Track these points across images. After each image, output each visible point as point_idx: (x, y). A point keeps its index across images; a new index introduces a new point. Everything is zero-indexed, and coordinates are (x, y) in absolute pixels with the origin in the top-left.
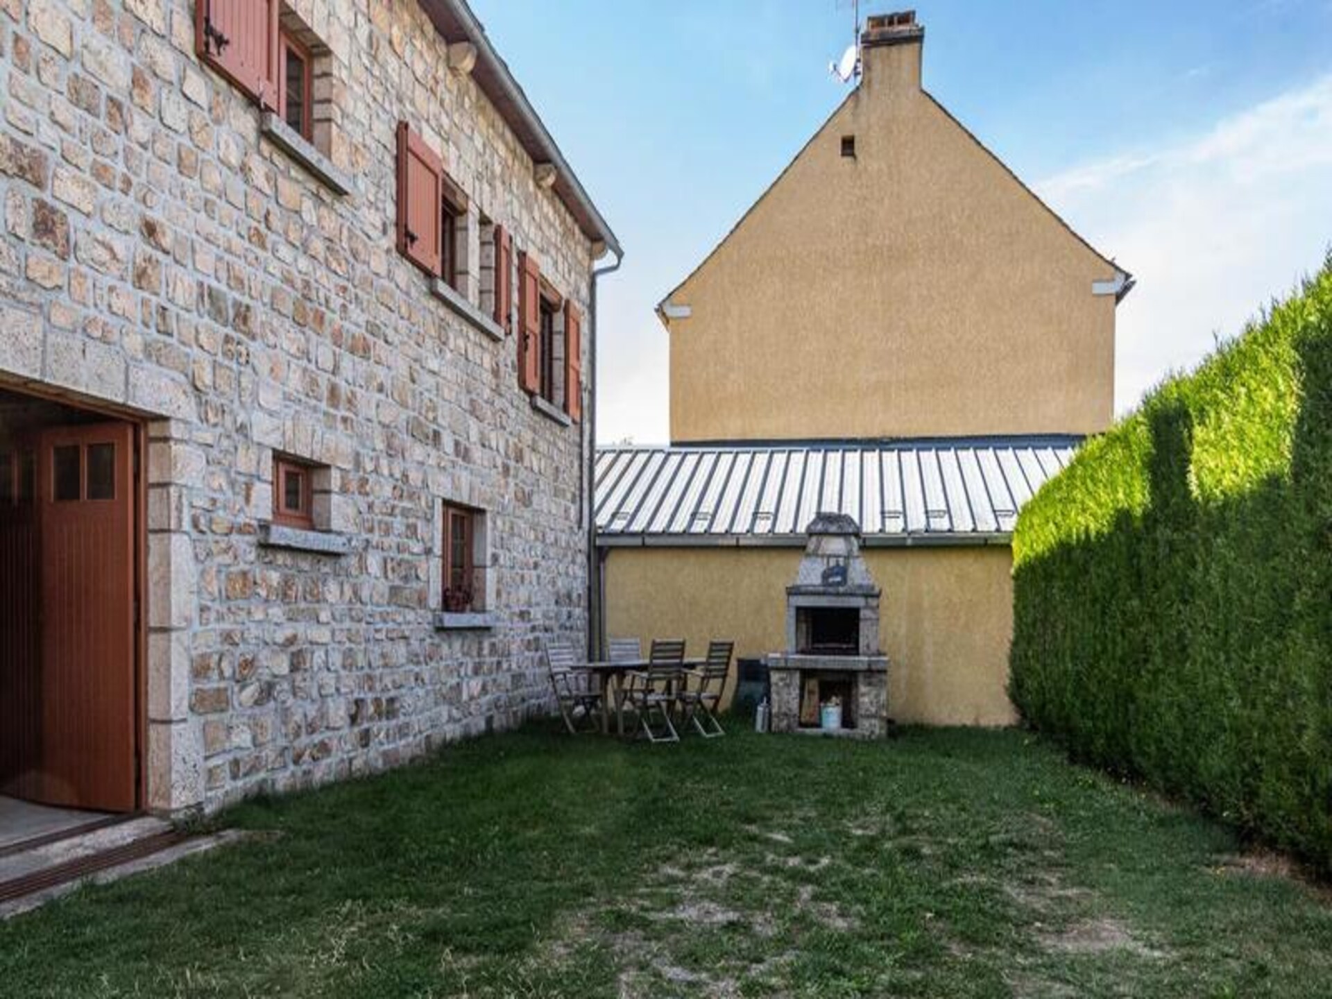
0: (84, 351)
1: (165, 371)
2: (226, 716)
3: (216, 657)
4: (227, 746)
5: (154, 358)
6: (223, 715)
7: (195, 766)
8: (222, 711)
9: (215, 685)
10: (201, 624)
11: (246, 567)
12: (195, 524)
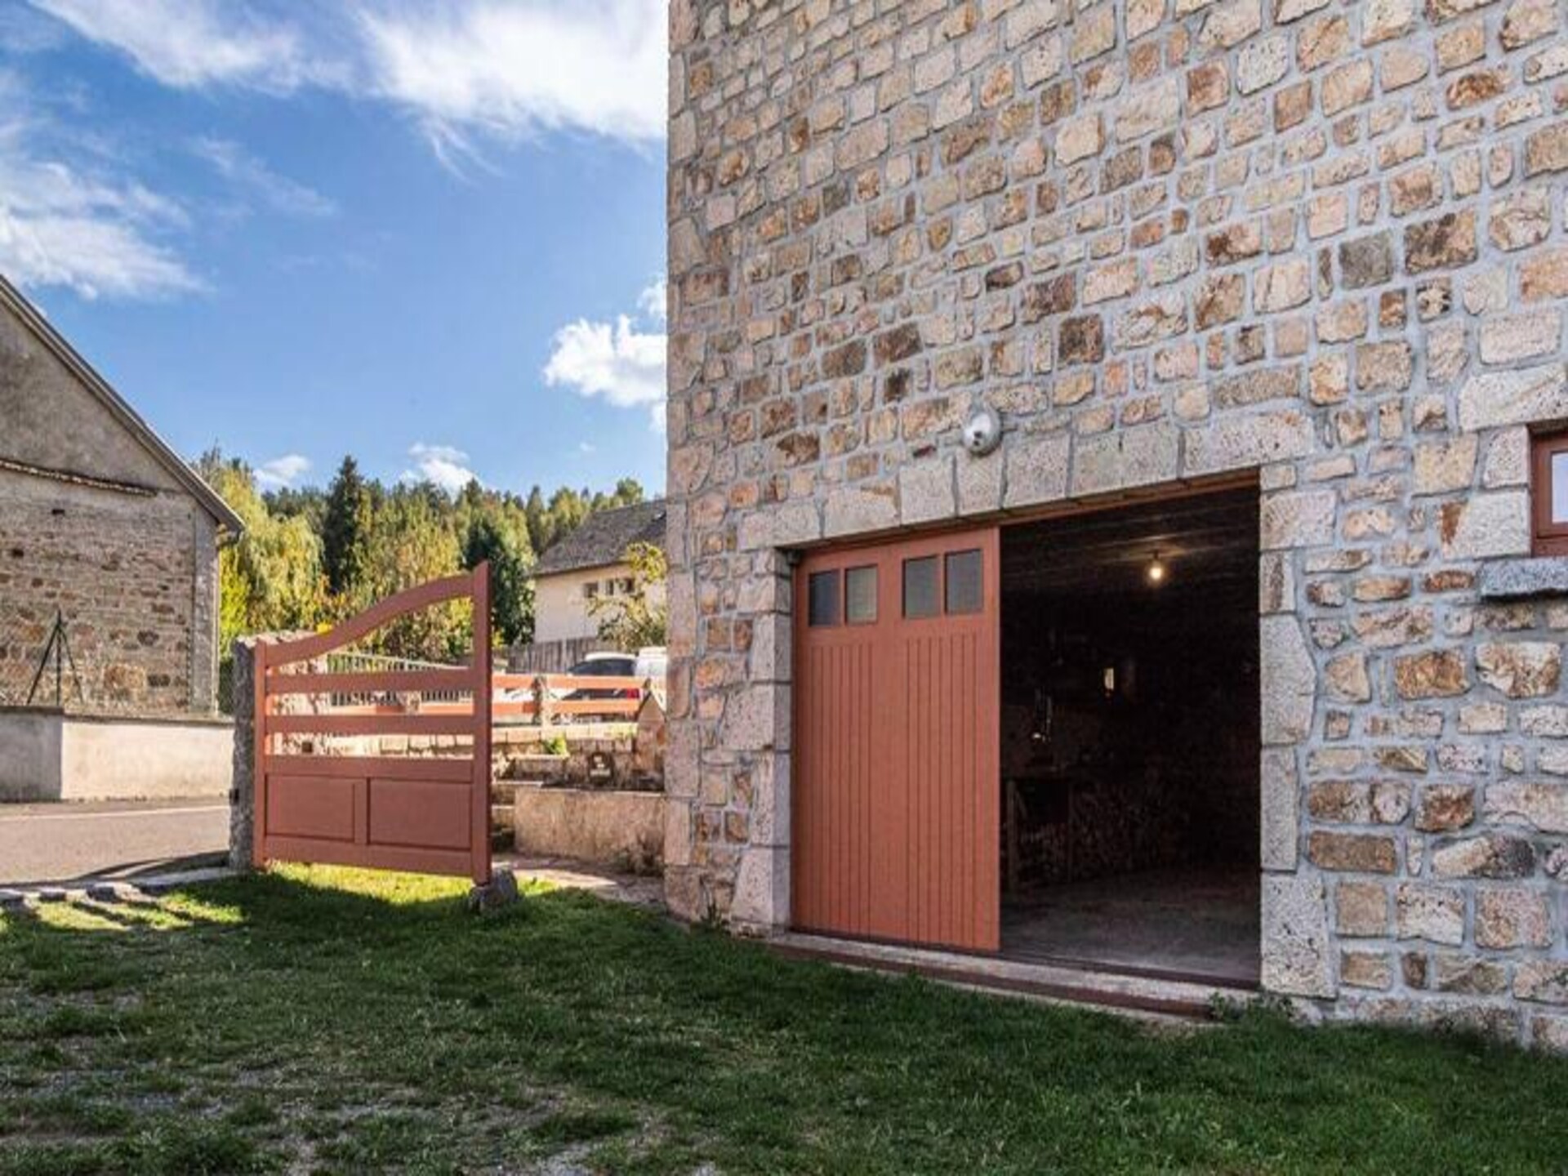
0: (1120, 444)
1: (1248, 409)
2: (1393, 884)
3: (1364, 789)
4: (1394, 929)
5: (1231, 402)
6: (1386, 880)
7: (1310, 941)
8: (1382, 872)
9: (1359, 831)
10: (1326, 738)
11: (1449, 644)
12: (1313, 596)
